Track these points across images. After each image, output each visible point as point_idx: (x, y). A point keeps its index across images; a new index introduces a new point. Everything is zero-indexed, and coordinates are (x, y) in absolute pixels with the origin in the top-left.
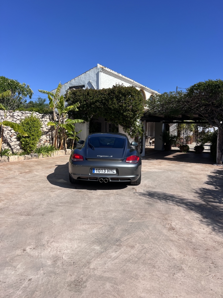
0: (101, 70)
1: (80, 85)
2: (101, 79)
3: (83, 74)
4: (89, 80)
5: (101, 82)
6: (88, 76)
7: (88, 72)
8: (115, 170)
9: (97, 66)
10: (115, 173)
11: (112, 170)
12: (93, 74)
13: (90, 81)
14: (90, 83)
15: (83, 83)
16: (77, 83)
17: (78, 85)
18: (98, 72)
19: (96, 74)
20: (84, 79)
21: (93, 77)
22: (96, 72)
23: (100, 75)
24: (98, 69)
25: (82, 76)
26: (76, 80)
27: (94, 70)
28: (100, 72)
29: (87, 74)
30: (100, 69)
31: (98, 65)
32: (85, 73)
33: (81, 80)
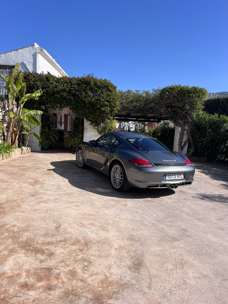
0: (39, 52)
1: (9, 64)
2: (39, 62)
3: (13, 52)
4: (22, 61)
5: (40, 66)
6: (20, 55)
7: (20, 51)
8: (183, 175)
9: (33, 45)
10: (183, 178)
11: (181, 176)
12: (28, 54)
13: (24, 62)
14: (23, 65)
15: (13, 62)
16: (4, 62)
17: (5, 64)
18: (36, 52)
19: (33, 55)
20: (15, 58)
21: (28, 57)
22: (32, 52)
23: (39, 57)
24: (36, 49)
25: (11, 54)
26: (3, 57)
27: (30, 50)
28: (38, 53)
29: (19, 53)
30: (38, 50)
31: (36, 44)
32: (16, 50)
33: (10, 58)
